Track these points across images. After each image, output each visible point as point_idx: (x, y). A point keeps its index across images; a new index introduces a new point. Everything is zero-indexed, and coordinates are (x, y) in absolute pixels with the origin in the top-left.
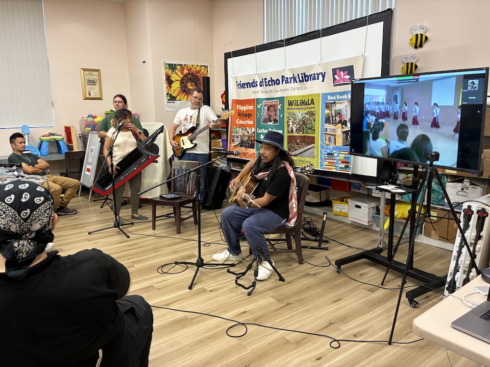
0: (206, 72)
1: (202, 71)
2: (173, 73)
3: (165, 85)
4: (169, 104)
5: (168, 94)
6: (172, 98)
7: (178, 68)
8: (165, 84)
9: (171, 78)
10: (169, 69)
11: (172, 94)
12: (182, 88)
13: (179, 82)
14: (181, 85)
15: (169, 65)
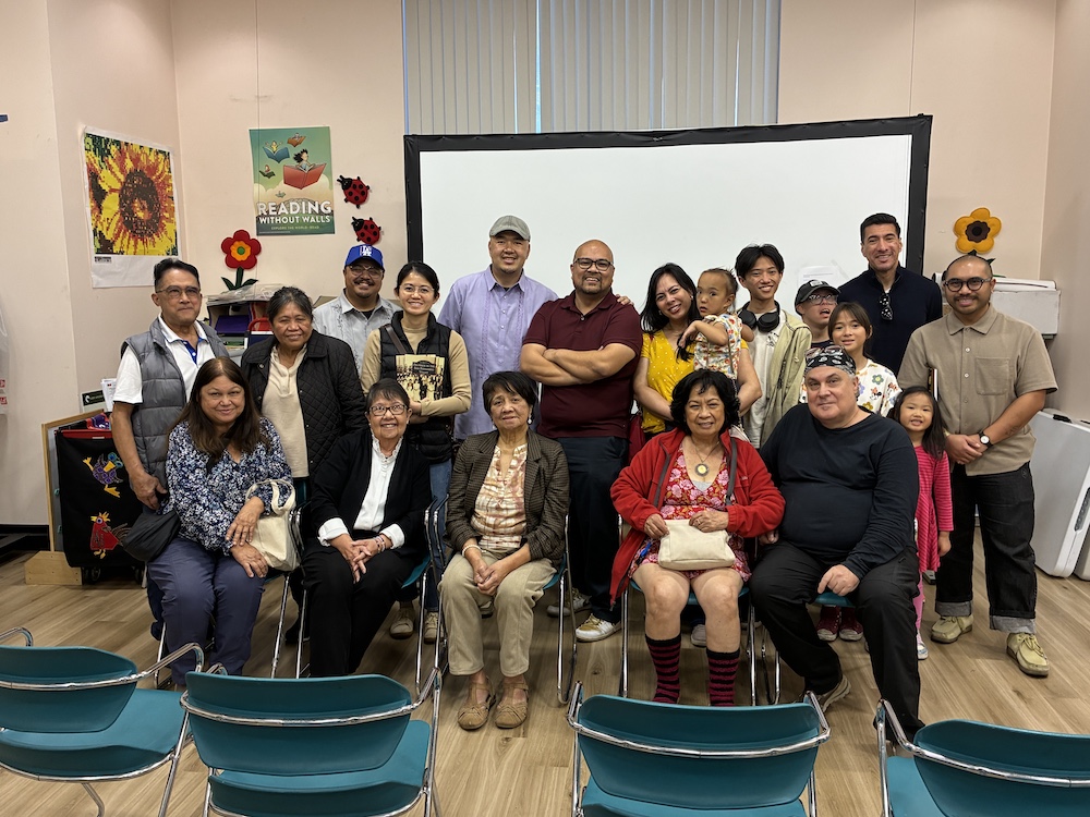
0: (167, 170)
1: (161, 167)
2: (102, 164)
3: (88, 204)
4: (98, 264)
5: (95, 231)
6: (105, 247)
7: (113, 153)
8: (89, 200)
9: (100, 182)
10: (95, 151)
11: (104, 232)
12: (122, 214)
13: (117, 194)
14: (121, 205)
15: (94, 138)
